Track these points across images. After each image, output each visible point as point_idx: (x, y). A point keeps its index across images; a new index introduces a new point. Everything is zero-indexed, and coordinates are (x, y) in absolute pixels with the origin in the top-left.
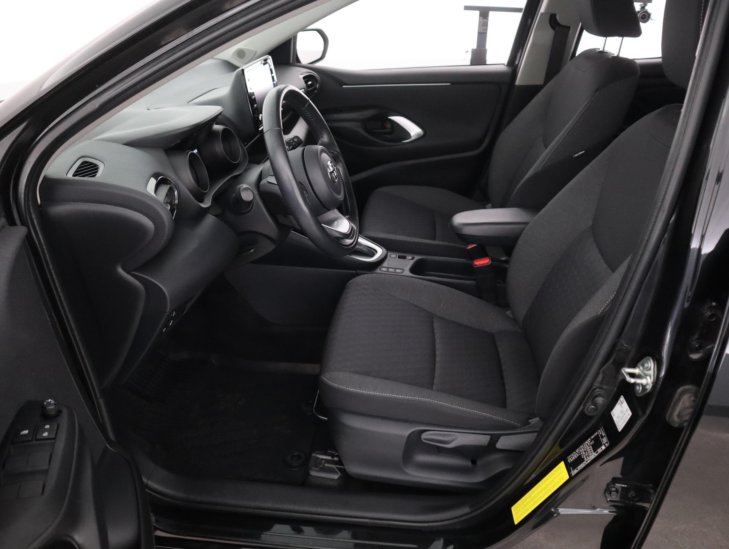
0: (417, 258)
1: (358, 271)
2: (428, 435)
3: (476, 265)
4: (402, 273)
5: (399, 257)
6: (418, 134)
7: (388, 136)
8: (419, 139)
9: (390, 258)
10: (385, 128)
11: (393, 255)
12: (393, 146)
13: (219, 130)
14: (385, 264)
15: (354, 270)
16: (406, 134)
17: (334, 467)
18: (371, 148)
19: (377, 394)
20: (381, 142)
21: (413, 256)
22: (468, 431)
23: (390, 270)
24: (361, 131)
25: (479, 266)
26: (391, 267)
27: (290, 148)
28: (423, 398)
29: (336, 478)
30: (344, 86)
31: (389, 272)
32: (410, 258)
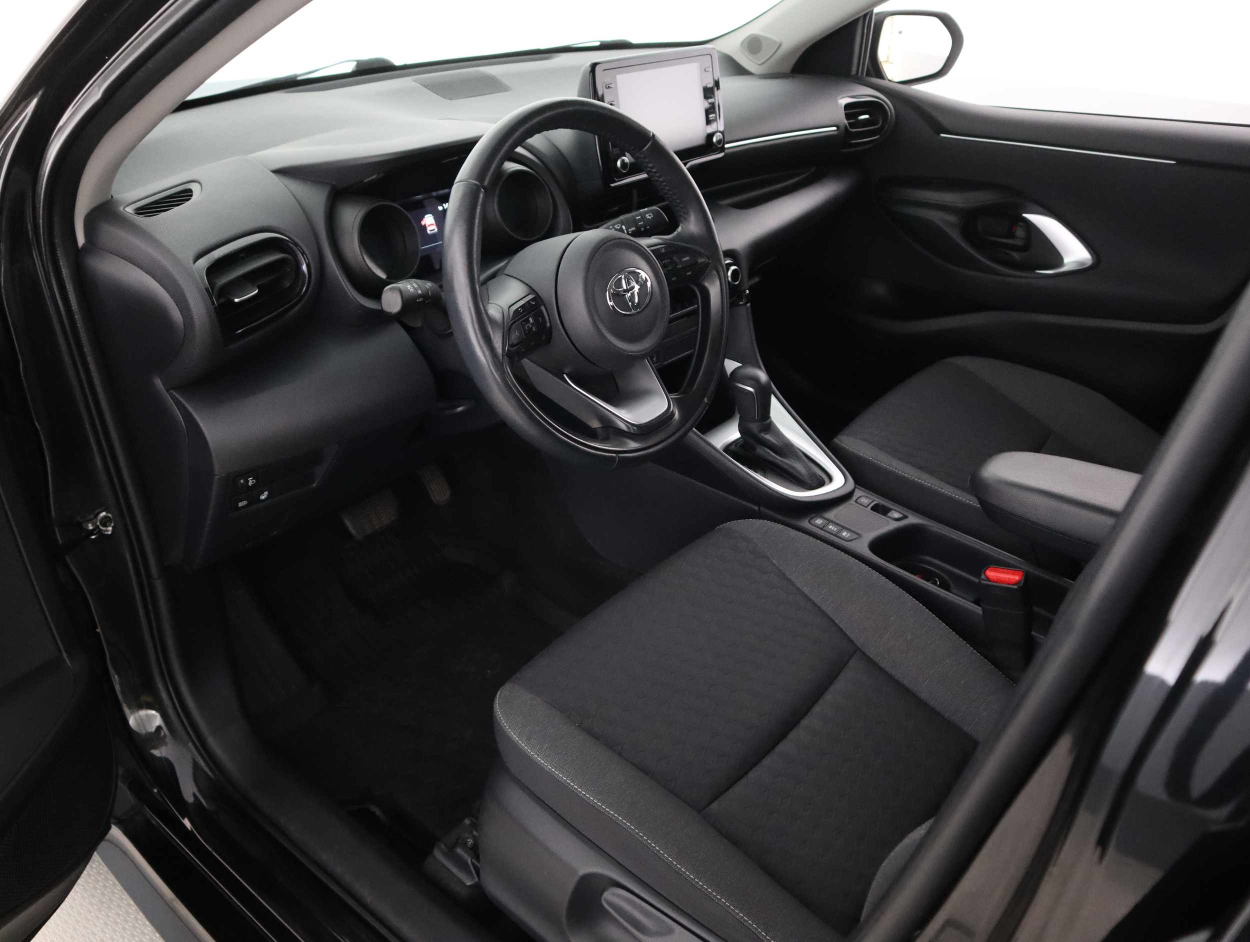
0: (913, 519)
1: (762, 509)
2: (619, 896)
3: (988, 579)
4: (848, 541)
5: (876, 508)
6: (1082, 263)
7: (1016, 256)
8: (1080, 273)
9: (854, 503)
10: (1012, 236)
11: (865, 498)
12: (1015, 277)
13: (504, 171)
14: (831, 514)
15: (756, 504)
16: (1053, 256)
17: (469, 862)
18: (967, 272)
19: (547, 766)
20: (988, 263)
21: (905, 513)
22: (698, 931)
23: (830, 527)
24: (955, 235)
25: (993, 584)
26: (838, 522)
27: (629, 230)
28: (623, 819)
29: (468, 884)
30: (942, 135)
31: (825, 531)
32: (896, 515)
